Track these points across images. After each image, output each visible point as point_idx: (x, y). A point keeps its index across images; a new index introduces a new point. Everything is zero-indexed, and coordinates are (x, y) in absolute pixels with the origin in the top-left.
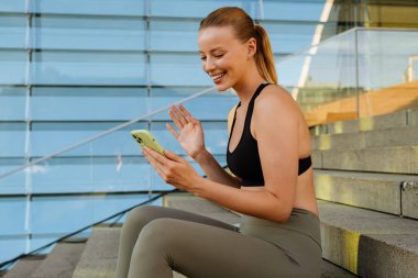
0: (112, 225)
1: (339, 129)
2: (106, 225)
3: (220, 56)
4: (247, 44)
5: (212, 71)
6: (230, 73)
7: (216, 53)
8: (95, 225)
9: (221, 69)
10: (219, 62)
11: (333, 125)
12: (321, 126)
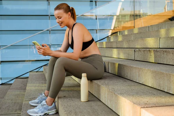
0: (37, 72)
1: (126, 33)
2: (34, 72)
3: (60, 18)
4: (68, 14)
5: (58, 22)
6: (63, 23)
7: (59, 17)
8: (30, 72)
9: (61, 22)
10: (60, 20)
11: (124, 31)
12: (120, 32)
